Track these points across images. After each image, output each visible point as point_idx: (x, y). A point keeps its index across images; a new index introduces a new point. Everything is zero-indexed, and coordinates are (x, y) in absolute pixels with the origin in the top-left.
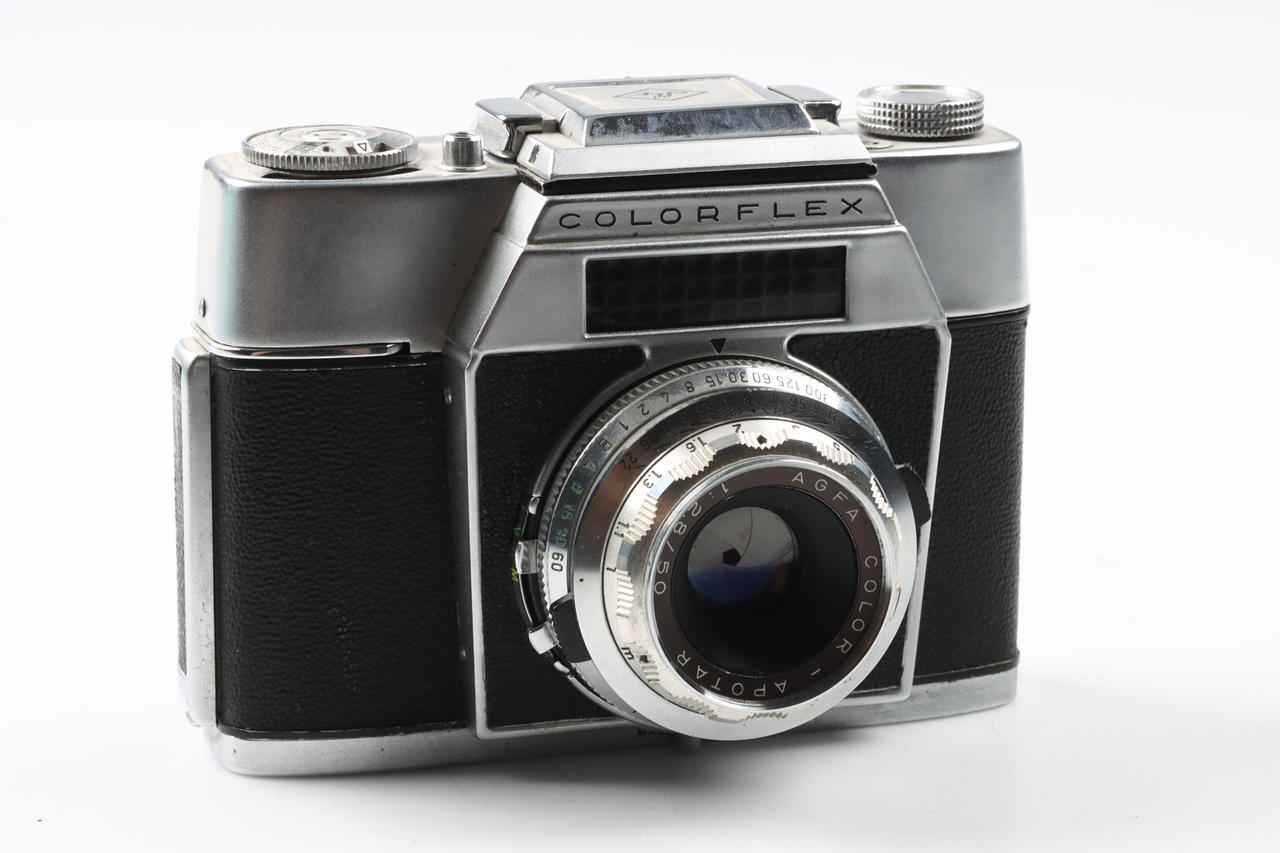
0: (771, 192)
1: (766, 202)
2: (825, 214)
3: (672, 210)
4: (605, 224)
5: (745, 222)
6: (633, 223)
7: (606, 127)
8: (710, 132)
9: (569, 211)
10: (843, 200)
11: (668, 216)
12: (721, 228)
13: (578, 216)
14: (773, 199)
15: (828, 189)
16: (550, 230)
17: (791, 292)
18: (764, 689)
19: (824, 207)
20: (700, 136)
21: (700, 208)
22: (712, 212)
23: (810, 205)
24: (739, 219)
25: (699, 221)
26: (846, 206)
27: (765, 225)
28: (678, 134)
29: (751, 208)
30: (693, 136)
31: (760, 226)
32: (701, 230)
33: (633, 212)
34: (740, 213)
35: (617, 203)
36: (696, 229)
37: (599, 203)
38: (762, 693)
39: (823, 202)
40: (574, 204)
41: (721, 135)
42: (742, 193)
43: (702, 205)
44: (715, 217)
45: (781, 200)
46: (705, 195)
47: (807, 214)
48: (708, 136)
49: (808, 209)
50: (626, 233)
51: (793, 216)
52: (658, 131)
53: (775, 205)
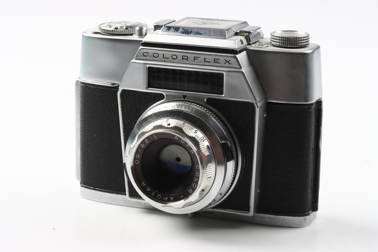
0: (204, 54)
1: (202, 57)
2: (220, 63)
3: (175, 55)
4: (155, 57)
5: (196, 62)
6: (164, 58)
7: (167, 29)
8: (195, 35)
9: (146, 51)
10: (225, 60)
11: (174, 57)
12: (189, 63)
13: (148, 53)
14: (204, 56)
15: (221, 56)
16: (140, 56)
17: (209, 85)
18: (167, 198)
19: (219, 61)
20: (191, 35)
21: (183, 56)
22: (186, 58)
23: (215, 60)
24: (194, 61)
25: (183, 60)
26: (226, 62)
27: (202, 64)
28: (186, 34)
29: (198, 58)
30: (190, 35)
31: (200, 64)
32: (183, 62)
33: (164, 54)
34: (194, 59)
35: (159, 51)
36: (182, 62)
37: (154, 50)
38: (166, 199)
39: (219, 59)
40: (147, 50)
41: (198, 36)
42: (195, 53)
43: (195, 56)
44: (187, 59)
45: (207, 57)
46: (185, 52)
47: (214, 62)
48: (194, 36)
49: (214, 61)
50: (162, 60)
51: (210, 62)
52: (181, 32)
53: (205, 58)
